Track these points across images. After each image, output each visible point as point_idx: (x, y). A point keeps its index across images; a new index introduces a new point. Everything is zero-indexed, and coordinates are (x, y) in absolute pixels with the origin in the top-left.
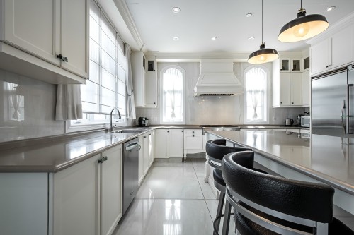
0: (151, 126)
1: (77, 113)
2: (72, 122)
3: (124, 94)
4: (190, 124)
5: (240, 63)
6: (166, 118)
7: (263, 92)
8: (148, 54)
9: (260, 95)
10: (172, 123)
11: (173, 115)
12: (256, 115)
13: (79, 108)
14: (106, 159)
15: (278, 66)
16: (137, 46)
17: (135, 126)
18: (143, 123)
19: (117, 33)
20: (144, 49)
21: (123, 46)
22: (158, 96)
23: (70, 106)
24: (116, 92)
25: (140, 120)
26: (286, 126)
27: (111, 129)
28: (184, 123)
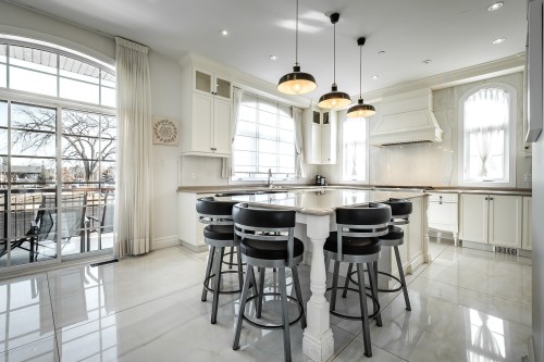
0: (329, 185)
1: (231, 173)
3: (293, 153)
10: (354, 183)
11: (354, 173)
12: (484, 172)
16: (304, 104)
18: (319, 181)
19: (278, 105)
21: (289, 110)
22: (338, 151)
23: (227, 170)
25: (317, 178)
27: (268, 186)
28: (367, 183)
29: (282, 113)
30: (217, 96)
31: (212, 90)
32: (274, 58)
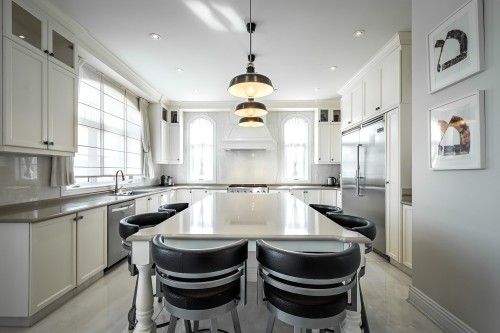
0: (176, 185)
1: (70, 179)
2: (69, 187)
3: (139, 151)
4: (220, 182)
5: (277, 112)
6: (193, 177)
7: (304, 145)
8: (170, 103)
9: (302, 148)
10: (201, 182)
11: (202, 173)
12: (295, 173)
13: (71, 175)
14: (82, 217)
15: (317, 117)
16: (154, 98)
17: (156, 185)
18: (166, 182)
20: (164, 100)
21: (136, 101)
22: (185, 151)
23: (63, 175)
24: (126, 152)
25: (163, 178)
26: (327, 185)
27: (116, 191)
28: (214, 182)
29: (129, 103)
30: (52, 59)
31: (45, 47)
32: (155, 37)
